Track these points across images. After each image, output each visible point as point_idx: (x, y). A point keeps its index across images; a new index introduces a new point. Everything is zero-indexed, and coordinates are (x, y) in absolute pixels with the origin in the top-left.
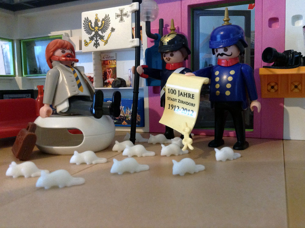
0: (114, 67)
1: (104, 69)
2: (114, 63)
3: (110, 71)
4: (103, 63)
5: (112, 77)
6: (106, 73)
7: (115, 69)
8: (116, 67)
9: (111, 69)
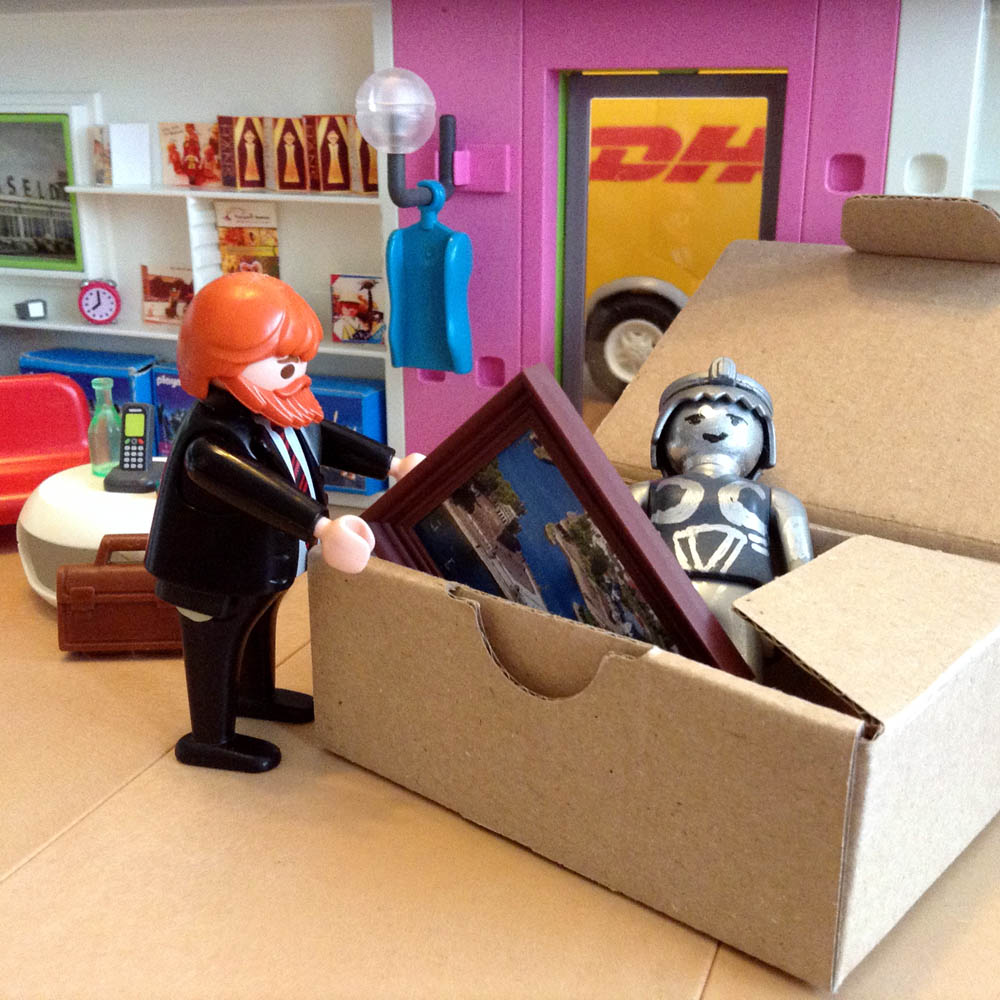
1: (229, 261)
7: (273, 264)
8: (278, 255)
9: (259, 262)
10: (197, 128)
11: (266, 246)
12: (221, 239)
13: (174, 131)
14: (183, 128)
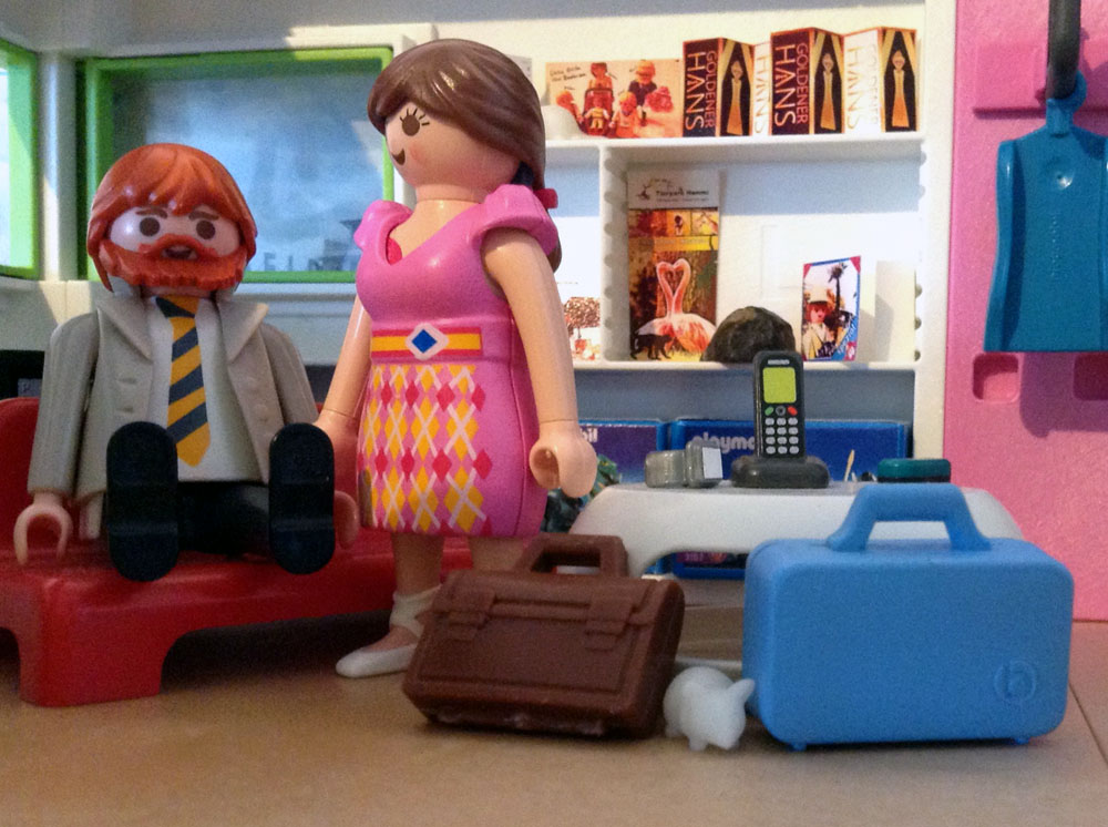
0: (705, 247)
1: (640, 260)
2: (707, 229)
3: (680, 272)
4: (634, 222)
5: (689, 306)
6: (654, 280)
7: (708, 263)
8: (715, 248)
9: (687, 259)
10: (609, 67)
11: (701, 235)
12: (630, 227)
13: (569, 75)
14: (587, 70)
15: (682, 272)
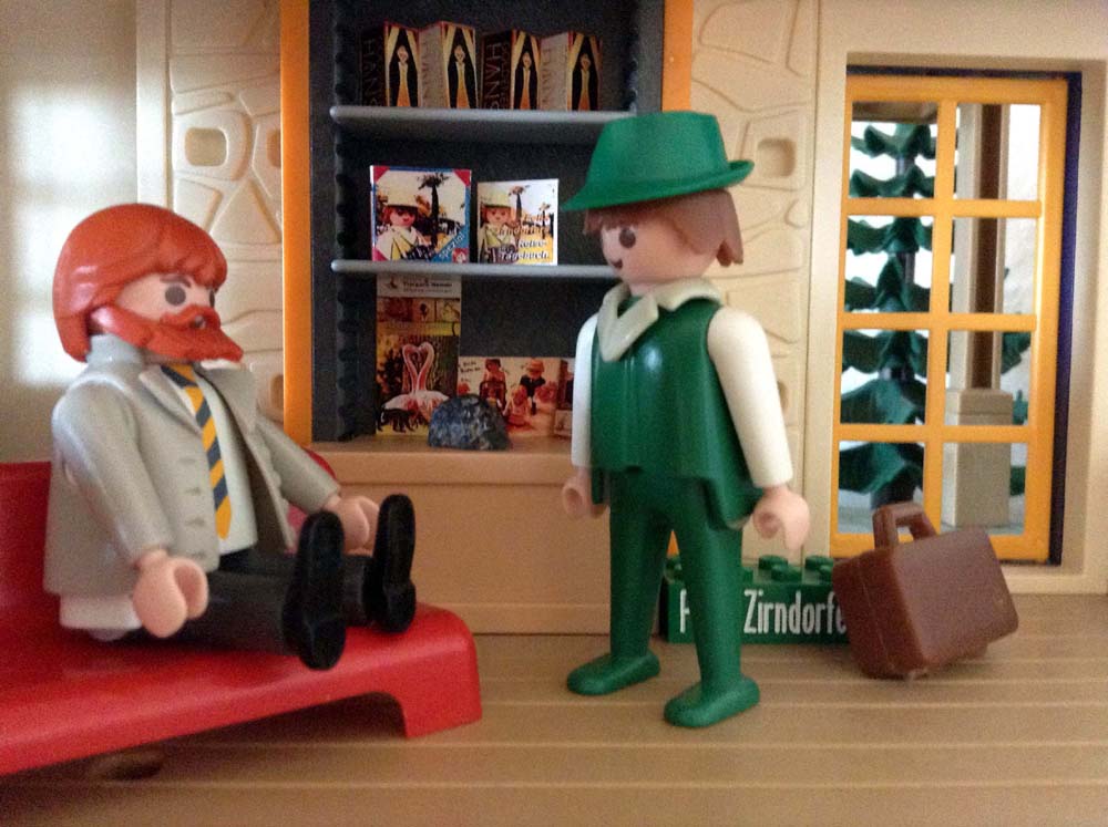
0: (448, 332)
2: (451, 318)
3: (424, 355)
4: (383, 310)
5: (432, 384)
6: (401, 361)
7: (450, 346)
8: (456, 334)
9: (431, 343)
11: (444, 322)
15: (427, 354)
